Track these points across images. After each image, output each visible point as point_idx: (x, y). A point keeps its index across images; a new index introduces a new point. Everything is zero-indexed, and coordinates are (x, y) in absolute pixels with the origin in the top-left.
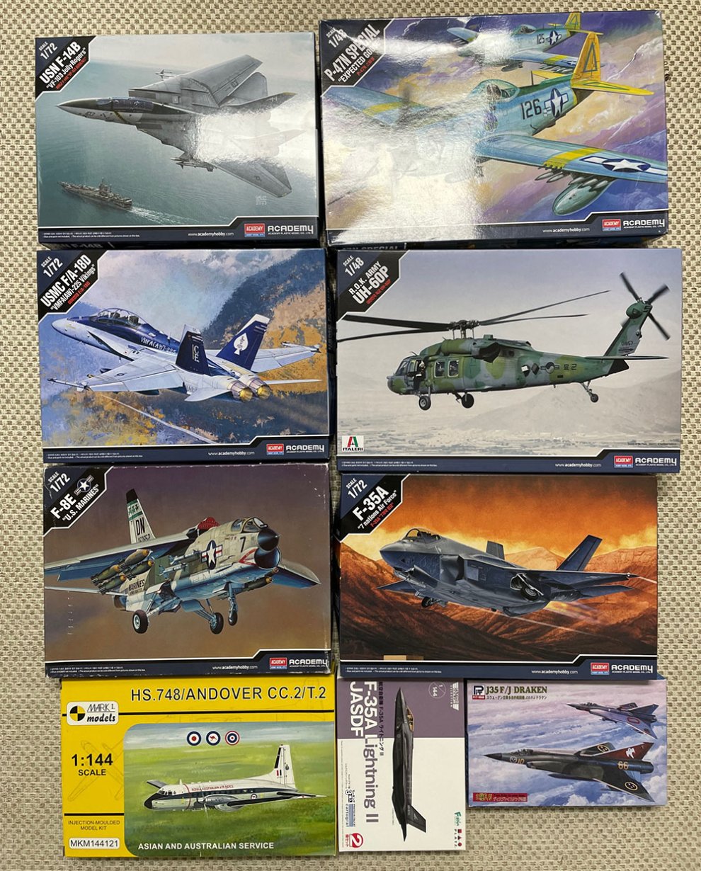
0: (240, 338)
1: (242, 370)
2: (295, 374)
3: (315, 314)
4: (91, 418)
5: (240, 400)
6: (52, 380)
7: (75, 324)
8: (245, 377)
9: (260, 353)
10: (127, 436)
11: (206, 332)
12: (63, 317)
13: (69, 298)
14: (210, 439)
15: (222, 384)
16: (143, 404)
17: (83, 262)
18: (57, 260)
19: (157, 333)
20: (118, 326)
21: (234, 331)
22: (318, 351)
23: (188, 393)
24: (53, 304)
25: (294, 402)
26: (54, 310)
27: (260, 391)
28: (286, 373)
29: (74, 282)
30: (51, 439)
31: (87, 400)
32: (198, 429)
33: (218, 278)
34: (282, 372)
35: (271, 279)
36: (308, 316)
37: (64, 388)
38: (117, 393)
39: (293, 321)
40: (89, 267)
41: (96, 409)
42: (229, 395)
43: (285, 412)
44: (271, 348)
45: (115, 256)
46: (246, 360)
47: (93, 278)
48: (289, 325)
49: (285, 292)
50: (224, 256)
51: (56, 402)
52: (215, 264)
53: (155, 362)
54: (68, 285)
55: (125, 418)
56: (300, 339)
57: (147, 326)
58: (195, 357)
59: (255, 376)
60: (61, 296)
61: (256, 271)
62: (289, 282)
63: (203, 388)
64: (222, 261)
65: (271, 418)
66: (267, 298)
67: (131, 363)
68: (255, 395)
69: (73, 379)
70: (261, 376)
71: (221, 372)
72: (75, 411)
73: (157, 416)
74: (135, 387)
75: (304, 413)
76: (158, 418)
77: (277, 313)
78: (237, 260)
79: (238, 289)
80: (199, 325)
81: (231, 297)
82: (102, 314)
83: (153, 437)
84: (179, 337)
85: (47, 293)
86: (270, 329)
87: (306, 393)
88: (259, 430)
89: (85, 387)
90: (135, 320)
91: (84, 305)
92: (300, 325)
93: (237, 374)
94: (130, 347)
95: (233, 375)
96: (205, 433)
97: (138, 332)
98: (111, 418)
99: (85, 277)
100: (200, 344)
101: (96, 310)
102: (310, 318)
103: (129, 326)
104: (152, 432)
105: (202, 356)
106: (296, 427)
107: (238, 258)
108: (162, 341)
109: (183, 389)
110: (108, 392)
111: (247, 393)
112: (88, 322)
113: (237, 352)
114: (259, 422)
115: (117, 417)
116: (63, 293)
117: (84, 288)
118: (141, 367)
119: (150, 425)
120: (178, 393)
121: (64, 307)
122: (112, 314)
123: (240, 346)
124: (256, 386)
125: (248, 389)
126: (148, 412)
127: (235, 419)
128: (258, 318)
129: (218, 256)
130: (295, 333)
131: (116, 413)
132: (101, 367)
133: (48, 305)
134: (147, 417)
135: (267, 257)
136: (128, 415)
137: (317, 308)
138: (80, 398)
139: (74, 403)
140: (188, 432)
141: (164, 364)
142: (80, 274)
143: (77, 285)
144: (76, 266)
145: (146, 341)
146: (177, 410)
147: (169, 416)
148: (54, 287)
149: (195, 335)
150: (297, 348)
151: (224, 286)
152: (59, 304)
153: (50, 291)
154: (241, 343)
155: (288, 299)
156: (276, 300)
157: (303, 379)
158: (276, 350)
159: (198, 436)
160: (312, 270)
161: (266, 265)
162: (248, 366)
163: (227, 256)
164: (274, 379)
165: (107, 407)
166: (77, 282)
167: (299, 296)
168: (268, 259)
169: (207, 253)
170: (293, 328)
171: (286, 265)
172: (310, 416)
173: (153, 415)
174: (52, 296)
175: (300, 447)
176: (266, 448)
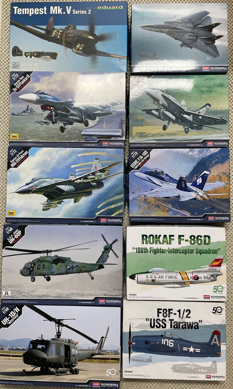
0: (199, 179)
1: (200, 190)
2: (219, 192)
3: (226, 171)
4: (146, 206)
5: (199, 200)
6: (133, 193)
7: (142, 174)
8: (201, 193)
9: (206, 184)
10: (159, 212)
11: (187, 177)
12: (138, 171)
13: (140, 165)
14: (188, 214)
15: (193, 195)
16: (164, 202)
17: (145, 153)
18: (136, 152)
19: (170, 177)
20: (156, 174)
21: (197, 177)
22: (227, 184)
23: (180, 198)
24: (134, 167)
25: (218, 202)
26: (135, 169)
27: (206, 198)
28: (215, 191)
29: (142, 159)
30: (132, 213)
31: (145, 200)
32: (184, 211)
33: (192, 158)
34: (214, 191)
35: (210, 159)
36: (223, 171)
37: (138, 196)
38: (156, 197)
39: (218, 173)
40: (147, 155)
41: (149, 203)
42: (195, 199)
43: (215, 205)
44: (210, 182)
45: (156, 151)
46: (201, 187)
47: (148, 158)
48: (216, 175)
49: (215, 163)
50: (194, 151)
51: (135, 200)
52: (190, 153)
53: (169, 187)
54: (140, 160)
55: (158, 206)
56: (220, 180)
57: (166, 175)
58: (183, 185)
59: (204, 192)
60: (137, 164)
61: (205, 156)
62: (216, 160)
63: (186, 196)
64: (193, 152)
65: (210, 207)
66: (209, 165)
67: (161, 187)
68: (204, 199)
69: (141, 193)
70: (206, 193)
71: (192, 191)
72: (141, 204)
73: (169, 206)
74: (162, 196)
75: (221, 206)
76: (170, 206)
77: (212, 170)
78: (198, 152)
79: (199, 162)
80: (185, 174)
81: (196, 165)
82: (151, 170)
83: (168, 213)
84: (178, 179)
85: (132, 163)
86: (210, 176)
87: (222, 198)
88: (206, 211)
89: (145, 195)
90: (162, 173)
91: (145, 168)
92: (220, 174)
93: (198, 192)
94: (160, 182)
95: (196, 192)
96: (186, 212)
97: (163, 177)
98: (154, 206)
100: (185, 181)
101: (149, 169)
102: (224, 172)
103: (160, 175)
104: (168, 211)
105: (186, 185)
106: (219, 211)
107: (199, 151)
108: (172, 180)
109: (179, 197)
110: (153, 197)
111: (201, 198)
112: (146, 173)
113: (198, 184)
114: (205, 208)
115: (155, 206)
117: (145, 161)
118: (164, 189)
119: (167, 209)
120: (177, 198)
121: (138, 168)
122: (155, 170)
123: (199, 182)
124: (204, 196)
125: (201, 197)
126: (166, 204)
127: (197, 207)
128: (205, 172)
129: (192, 151)
130: (219, 177)
131: (155, 204)
132: (150, 189)
133: (133, 167)
134: (166, 206)
135: (209, 151)
136: (159, 205)
137: (226, 169)
138: (143, 199)
139: (141, 201)
140: (180, 212)
141: (172, 188)
142: (144, 157)
144: (143, 154)
145: (166, 180)
146: (177, 204)
147: (174, 206)
148: (135, 161)
149: (183, 178)
150: (219, 183)
151: (194, 161)
152: (136, 167)
153: (134, 162)
154: (199, 181)
155: (216, 166)
156: (212, 166)
157: (221, 193)
158: (212, 183)
159: (184, 213)
160: (225, 155)
161: (208, 154)
162: (202, 189)
163: (195, 151)
164: (211, 193)
165: (152, 202)
167: (220, 165)
168: (209, 152)
169: (188, 150)
170: (218, 175)
171: (216, 154)
172: (224, 207)
173: (168, 205)
174: (134, 164)
175: (220, 218)
176: (208, 218)
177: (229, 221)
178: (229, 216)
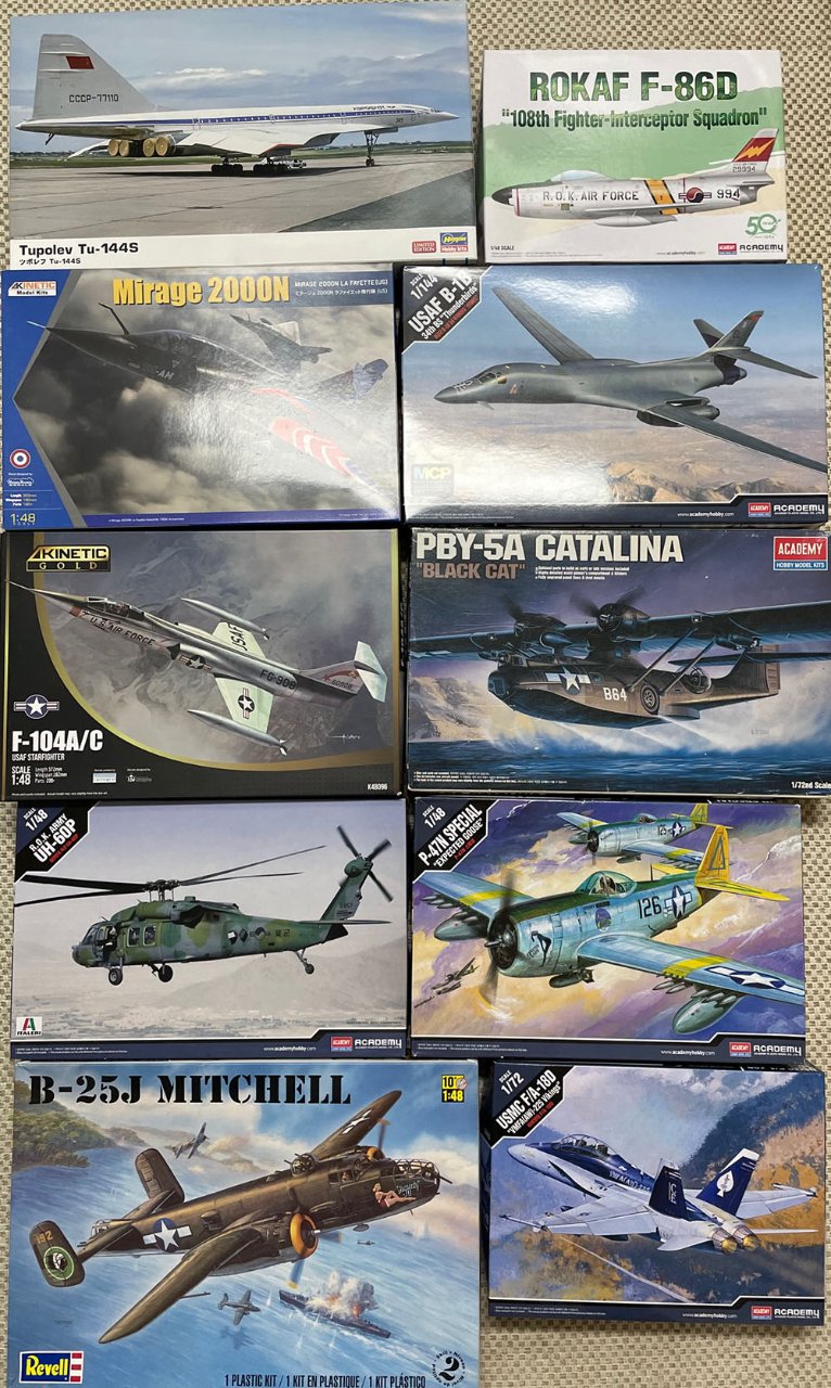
0: (724, 1177)
1: (726, 1215)
2: (788, 1223)
3: (812, 1150)
4: (548, 1265)
5: (723, 1251)
6: (505, 1217)
7: (534, 1151)
8: (729, 1224)
9: (747, 1195)
10: (589, 1288)
11: (685, 1168)
12: (521, 1142)
13: (529, 1120)
14: (685, 1298)
15: (702, 1231)
16: (609, 1252)
17: (548, 1077)
18: (517, 1075)
19: (628, 1166)
20: (582, 1155)
21: (717, 1169)
22: (814, 1195)
23: (662, 1240)
24: (510, 1126)
25: (785, 1256)
26: (511, 1134)
27: (746, 1242)
28: (777, 1220)
29: (536, 1101)
30: (500, 1288)
31: (544, 1244)
32: (672, 1285)
33: (702, 1104)
34: (772, 1220)
35: (761, 1108)
36: (803, 1153)
37: (517, 1226)
38: (579, 1236)
39: (786, 1158)
40: (553, 1085)
41: (555, 1254)
42: (710, 1244)
43: (776, 1269)
44: (760, 1190)
45: (584, 1073)
46: (731, 1203)
47: (557, 1098)
48: (782, 1163)
49: (779, 1123)
50: (708, 1078)
51: (508, 1243)
52: (697, 1087)
53: (627, 1202)
54: (529, 1104)
55: (587, 1267)
56: (795, 1181)
57: (617, 1158)
58: (672, 1197)
59: (741, 1223)
60: (520, 1117)
61: (744, 1097)
62: (782, 1112)
63: (681, 1235)
64: (705, 1083)
65: (759, 1275)
66: (757, 1130)
67: (598, 1201)
68: (740, 1246)
69: (528, 1218)
70: (748, 1224)
71: (701, 1216)
72: (530, 1256)
73: (625, 1267)
74: (603, 1229)
75: (797, 1270)
76: (626, 1268)
77: (768, 1148)
78: (723, 1083)
79: (724, 1118)
80: (677, 1159)
81: (715, 1127)
82: (566, 1141)
83: (619, 1292)
84: (654, 1174)
85: (504, 1114)
86: (759, 1167)
87: (800, 1245)
88: (743, 1289)
89: (543, 1227)
90: (604, 1150)
91: (546, 1131)
92: (794, 1163)
93: (720, 1220)
94: (596, 1181)
95: (714, 1220)
96: (681, 1290)
97: (607, 1165)
98: (572, 1267)
99: (548, 1096)
100: (677, 1181)
101: (559, 1135)
102: (807, 1154)
103: (597, 1157)
104: (618, 1285)
105: (680, 1196)
106: (787, 1286)
107: (725, 1081)
108: (635, 1176)
109: (656, 1236)
110: (569, 1235)
111: (732, 1243)
112: (550, 1149)
113: (721, 1194)
114: (743, 1279)
115: (578, 1267)
116: (522, 1114)
117: (547, 1109)
118: (609, 1207)
119: (617, 1278)
120: (649, 1239)
121: (523, 1131)
122: (578, 1141)
123: (724, 1186)
124: (741, 1235)
125: (731, 1238)
126: (615, 1261)
127: (715, 1274)
128: (745, 1153)
129: (701, 1079)
130: (789, 1172)
131: (576, 1261)
132: (562, 1204)
133: (505, 1128)
134: (613, 1268)
135: (758, 1081)
136: (591, 1262)
137: (815, 1143)
138: (536, 1240)
139: (530, 1246)
140: (660, 1287)
141: (635, 1205)
142: (542, 1092)
143: (538, 1105)
144: (539, 1082)
145: (616, 1176)
146: (648, 1261)
147: (638, 1269)
148: (512, 1107)
149: (673, 1171)
150: (792, 1191)
151: (707, 1114)
152: (517, 1127)
153: (508, 1110)
154: (726, 1183)
155: (782, 1132)
156: (767, 1132)
157: (797, 1228)
158: (766, 1193)
159: (671, 1293)
160: (810, 1098)
161: (757, 1091)
162: (733, 1211)
163: (712, 1079)
164: (763, 1227)
165: (568, 1252)
166: (539, 1102)
167: (794, 1128)
168: (760, 1084)
169: (688, 1073)
170: (786, 1166)
171: (780, 1091)
172: (804, 1274)
173: (620, 1265)
174: (509, 1117)
175: (790, 1311)
176: (750, 1311)
177: (820, 1322)
178: (819, 1305)
